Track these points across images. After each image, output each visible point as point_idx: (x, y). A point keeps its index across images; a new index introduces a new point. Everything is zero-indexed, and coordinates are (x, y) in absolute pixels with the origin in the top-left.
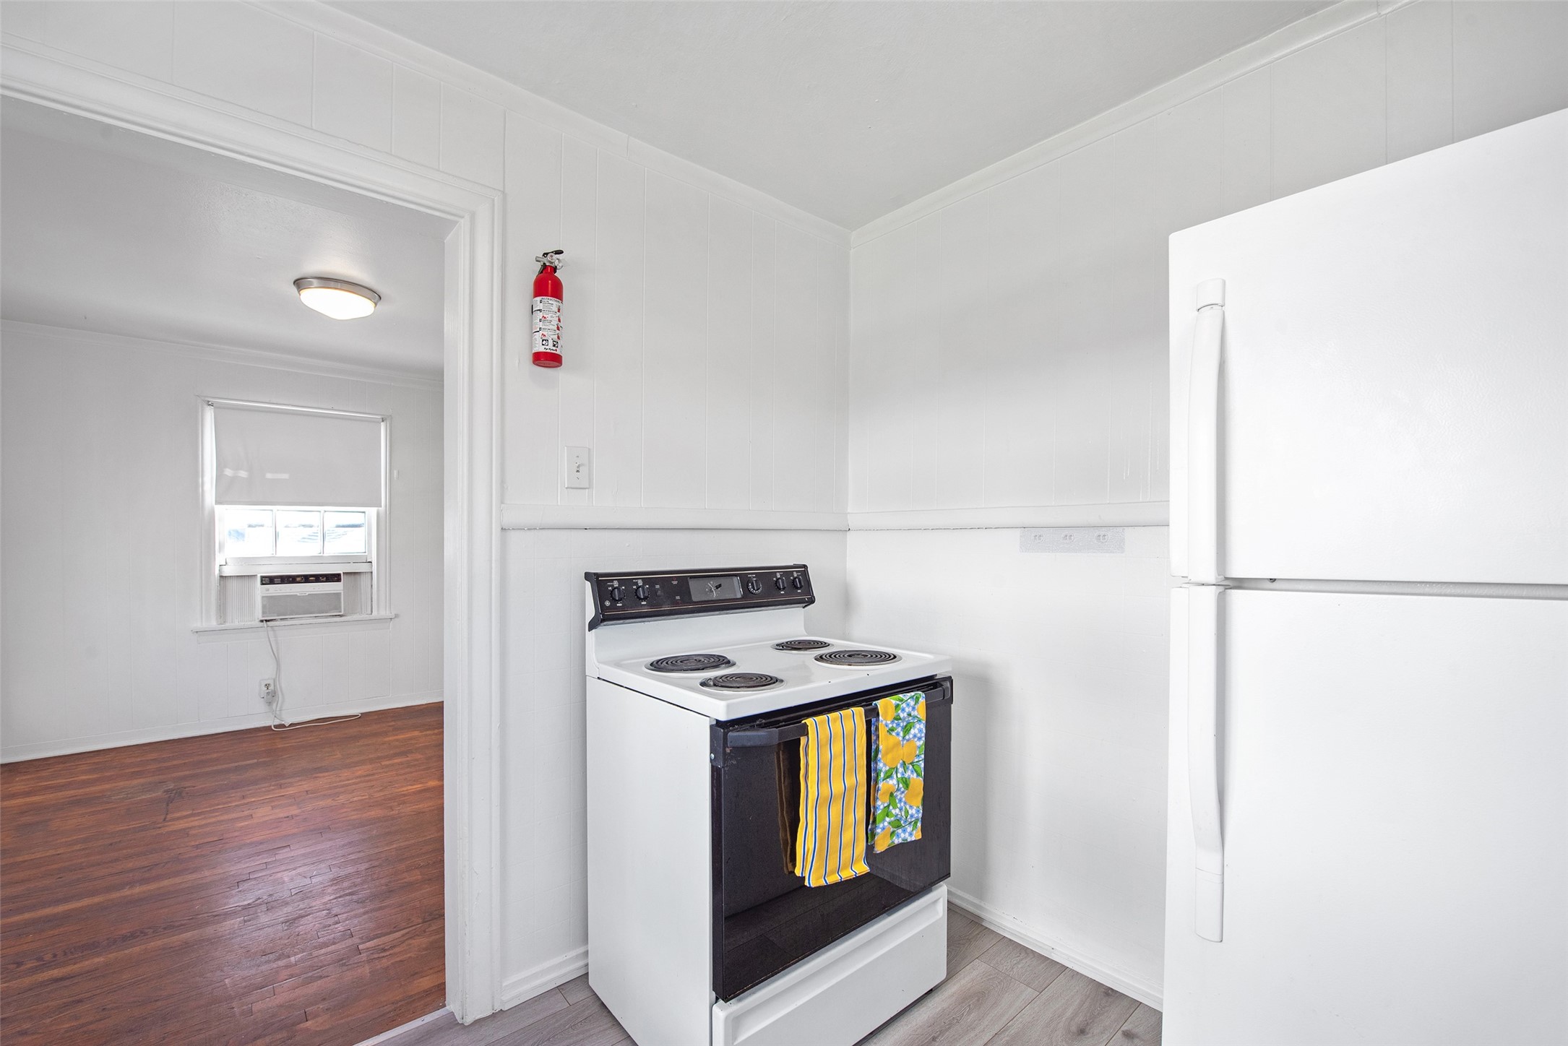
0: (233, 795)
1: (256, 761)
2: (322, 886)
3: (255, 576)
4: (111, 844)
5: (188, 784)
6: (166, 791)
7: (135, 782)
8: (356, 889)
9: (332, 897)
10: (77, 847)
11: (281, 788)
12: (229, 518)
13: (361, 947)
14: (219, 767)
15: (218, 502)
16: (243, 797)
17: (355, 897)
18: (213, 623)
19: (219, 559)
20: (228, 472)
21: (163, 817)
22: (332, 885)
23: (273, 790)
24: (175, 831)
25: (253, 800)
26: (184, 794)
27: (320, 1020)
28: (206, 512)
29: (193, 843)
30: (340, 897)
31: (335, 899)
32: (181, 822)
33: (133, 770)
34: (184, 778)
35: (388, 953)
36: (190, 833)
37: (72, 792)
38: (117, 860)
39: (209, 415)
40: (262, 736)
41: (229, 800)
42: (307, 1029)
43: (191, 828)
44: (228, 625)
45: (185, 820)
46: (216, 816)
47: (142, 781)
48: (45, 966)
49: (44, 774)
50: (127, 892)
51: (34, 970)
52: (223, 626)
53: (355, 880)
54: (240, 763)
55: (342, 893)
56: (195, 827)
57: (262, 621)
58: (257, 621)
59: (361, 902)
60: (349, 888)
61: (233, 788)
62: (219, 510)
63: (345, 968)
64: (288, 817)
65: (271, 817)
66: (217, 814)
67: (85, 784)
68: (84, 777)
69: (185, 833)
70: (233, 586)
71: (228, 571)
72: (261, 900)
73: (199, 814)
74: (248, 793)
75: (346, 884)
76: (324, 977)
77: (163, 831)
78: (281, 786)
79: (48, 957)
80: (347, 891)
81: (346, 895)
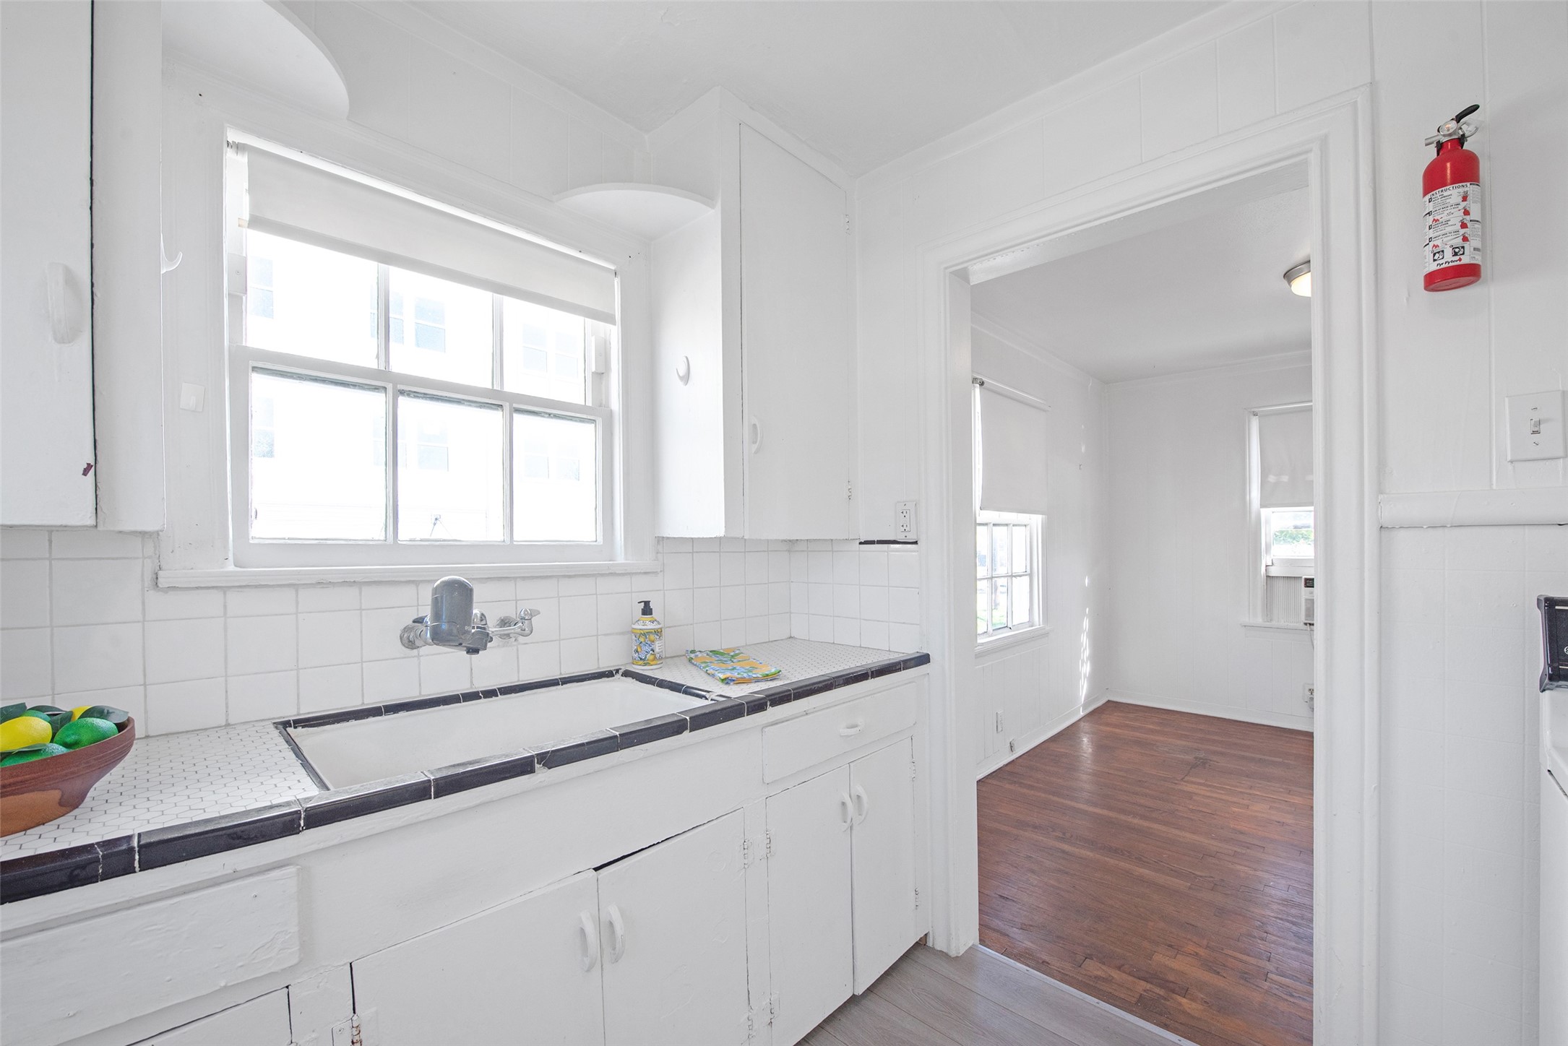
0: (1244, 782)
1: (1281, 760)
2: (1270, 899)
3: (1301, 577)
4: (1140, 781)
5: (1215, 758)
6: (1196, 758)
7: (1179, 742)
8: (1301, 922)
9: (1272, 914)
10: (1120, 773)
11: (1289, 794)
12: (1276, 520)
13: (1270, 975)
14: (1247, 754)
15: (1263, 506)
16: (1251, 788)
17: (1294, 928)
18: (1259, 620)
19: (1266, 560)
20: (1272, 479)
21: (1183, 776)
22: (1279, 904)
23: (1281, 792)
24: (1184, 791)
25: (1258, 793)
26: (1207, 766)
27: (1194, 1005)
28: (1253, 515)
29: (1191, 807)
30: (1281, 919)
31: (1275, 918)
32: (1193, 786)
33: (1183, 733)
34: (1215, 753)
35: (1291, 999)
36: (1194, 797)
37: (1138, 734)
38: (1137, 794)
39: (1255, 424)
40: (1300, 739)
41: (1238, 784)
42: (1180, 1004)
43: (1196, 794)
44: (1274, 623)
45: (1196, 786)
46: (1221, 793)
47: (1184, 743)
48: (1062, 839)
49: (1131, 716)
50: (1130, 819)
51: (1058, 838)
52: (1268, 624)
53: (1306, 914)
54: (1267, 758)
55: (1284, 917)
56: (1200, 795)
57: (1306, 624)
58: (1302, 624)
59: (1298, 937)
60: (1294, 916)
61: (1247, 776)
62: (1265, 512)
63: (1242, 982)
64: (1279, 822)
65: (1263, 815)
66: (1223, 792)
67: (1152, 731)
68: (1151, 727)
69: (1190, 795)
70: (1280, 587)
71: (1274, 572)
72: (1212, 879)
73: (1210, 786)
74: (1258, 785)
75: (1293, 911)
76: (1221, 976)
77: (1177, 787)
78: (1289, 792)
79: (1068, 835)
80: (1291, 919)
81: (1288, 921)
